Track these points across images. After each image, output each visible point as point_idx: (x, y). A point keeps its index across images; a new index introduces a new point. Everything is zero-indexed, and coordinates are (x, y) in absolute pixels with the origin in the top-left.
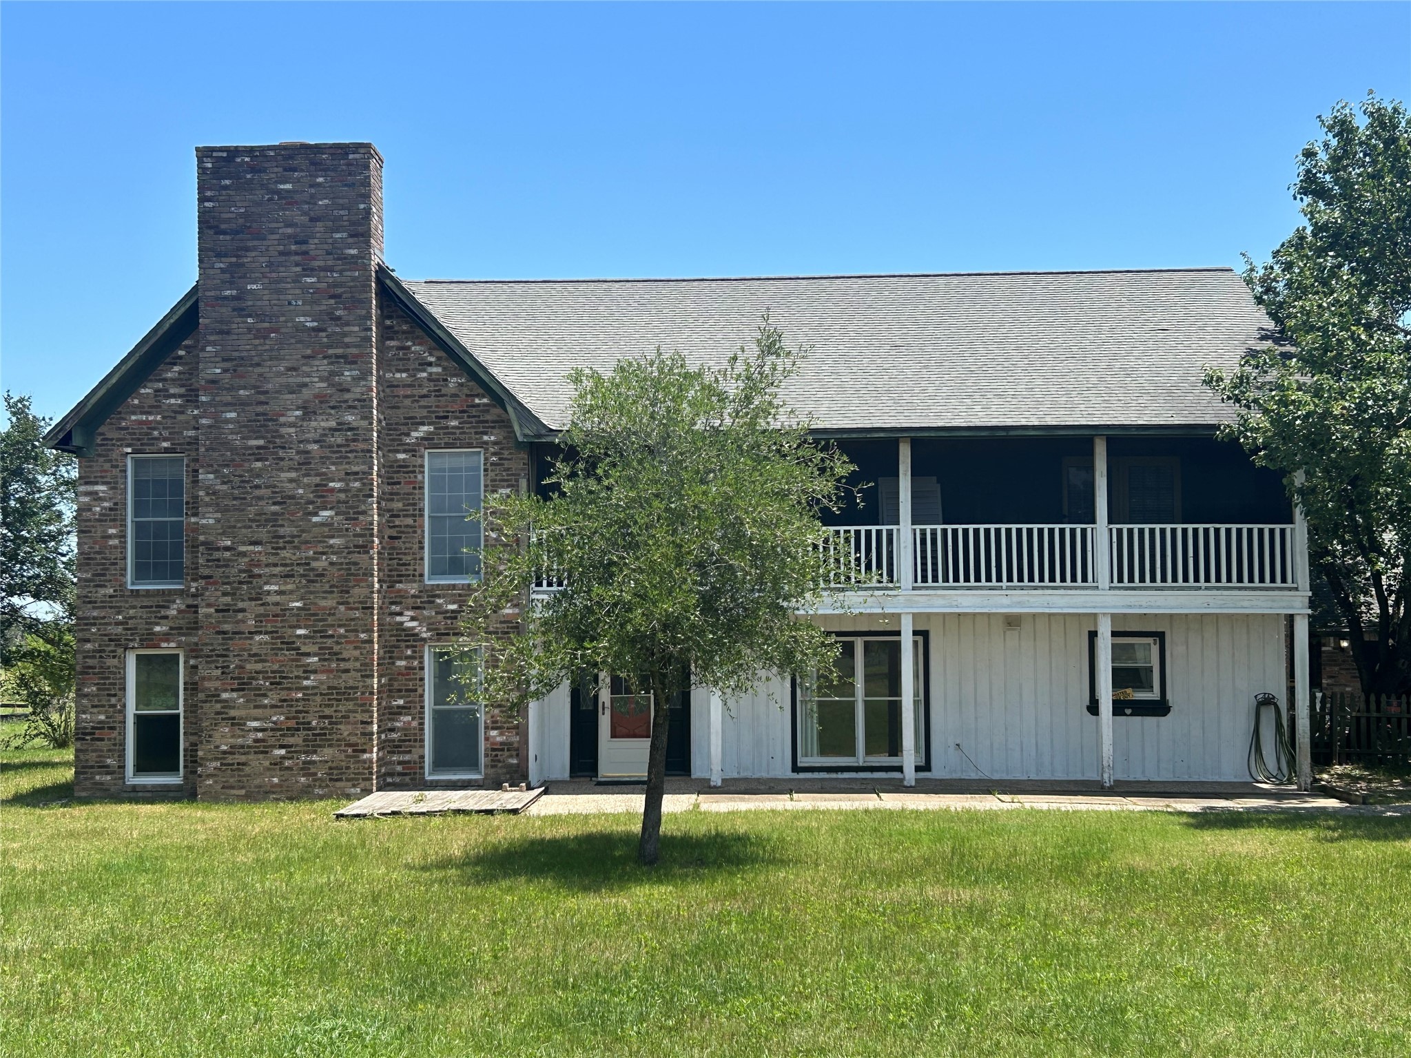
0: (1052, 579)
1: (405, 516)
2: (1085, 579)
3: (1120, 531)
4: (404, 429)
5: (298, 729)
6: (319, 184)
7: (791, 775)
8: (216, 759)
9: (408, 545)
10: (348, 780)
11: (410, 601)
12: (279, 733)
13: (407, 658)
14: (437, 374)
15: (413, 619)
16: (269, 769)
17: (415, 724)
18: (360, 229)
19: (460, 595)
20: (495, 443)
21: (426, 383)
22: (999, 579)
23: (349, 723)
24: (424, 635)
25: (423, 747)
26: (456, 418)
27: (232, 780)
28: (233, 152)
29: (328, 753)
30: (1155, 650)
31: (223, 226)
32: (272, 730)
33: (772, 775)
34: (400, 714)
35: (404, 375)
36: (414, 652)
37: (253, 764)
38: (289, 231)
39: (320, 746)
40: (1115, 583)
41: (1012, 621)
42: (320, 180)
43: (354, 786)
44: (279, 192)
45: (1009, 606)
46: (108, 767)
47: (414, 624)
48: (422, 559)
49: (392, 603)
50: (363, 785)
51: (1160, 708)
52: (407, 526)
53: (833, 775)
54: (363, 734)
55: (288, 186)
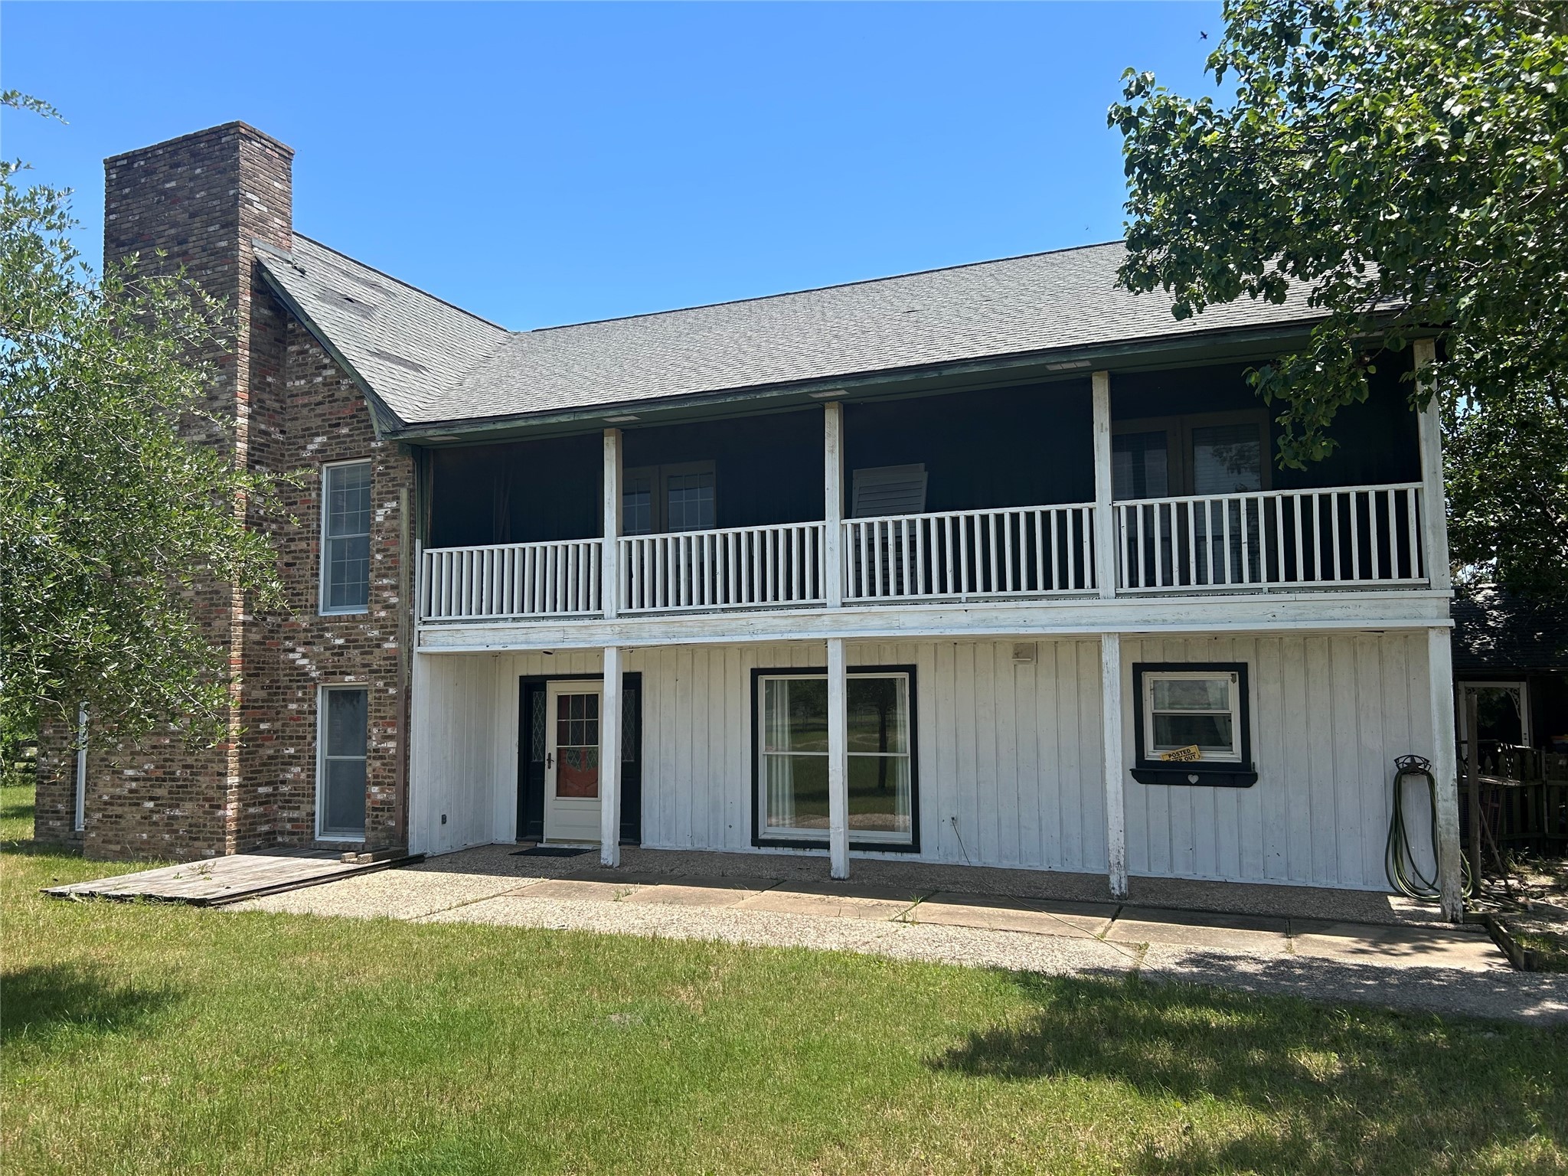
0: (1032, 585)
1: (301, 539)
2: (1079, 584)
3: (1132, 511)
4: (301, 441)
5: (164, 780)
6: (198, 177)
7: (750, 849)
8: (99, 810)
9: (301, 572)
10: (205, 840)
11: (302, 635)
12: (149, 784)
13: (299, 700)
14: (332, 377)
15: (304, 656)
16: (140, 823)
17: (303, 776)
18: (230, 218)
19: (347, 628)
20: (382, 450)
21: (321, 389)
22: (958, 588)
23: (206, 774)
24: (313, 675)
25: (313, 802)
26: (347, 425)
27: (110, 834)
28: (131, 157)
29: (189, 806)
30: (1234, 690)
31: (123, 238)
32: (144, 779)
33: (729, 848)
34: (291, 764)
35: (303, 382)
36: (304, 693)
37: (129, 816)
38: (173, 231)
39: (182, 800)
40: (1126, 589)
42: (198, 171)
43: (210, 847)
44: (164, 192)
45: (968, 626)
46: (57, 812)
47: (305, 661)
48: (317, 587)
49: (286, 638)
50: (218, 845)
51: (1242, 775)
52: (301, 551)
53: (800, 852)
54: (219, 787)
55: (173, 184)
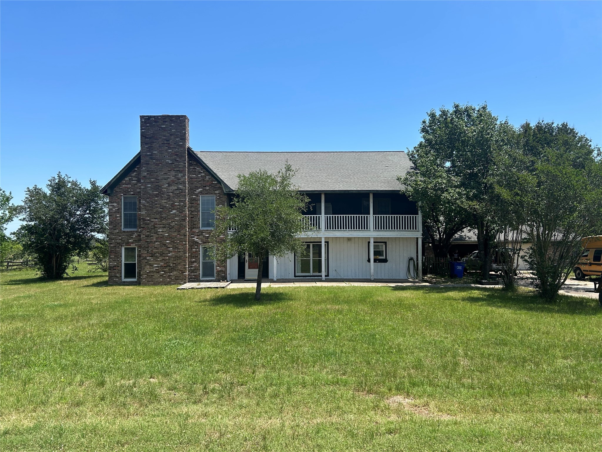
0: (359, 228)
1: (195, 212)
2: (367, 229)
3: (376, 217)
4: (195, 189)
5: (167, 267)
6: (173, 126)
7: (294, 278)
8: (146, 274)
9: (196, 219)
10: (180, 280)
11: (197, 234)
12: (162, 268)
13: (195, 248)
14: (203, 175)
15: (197, 238)
16: (159, 277)
17: (197, 265)
18: (183, 138)
19: (209, 232)
20: (219, 193)
21: (200, 178)
22: (346, 228)
23: (180, 265)
24: (200, 243)
25: (200, 271)
26: (208, 187)
27: (150, 280)
28: (150, 117)
29: (175, 273)
30: (384, 246)
31: (147, 136)
32: (160, 267)
33: (289, 278)
34: (194, 263)
35: (195, 176)
36: (197, 247)
37: (155, 276)
38: (165, 138)
39: (173, 271)
40: (375, 230)
41: (349, 239)
42: (173, 125)
43: (182, 281)
44: (162, 128)
45: (348, 235)
46: (117, 276)
47: (197, 240)
48: (199, 223)
49: (192, 234)
50: (184, 281)
51: (385, 261)
52: (195, 215)
53: (304, 278)
54: (184, 268)
55: (164, 126)
